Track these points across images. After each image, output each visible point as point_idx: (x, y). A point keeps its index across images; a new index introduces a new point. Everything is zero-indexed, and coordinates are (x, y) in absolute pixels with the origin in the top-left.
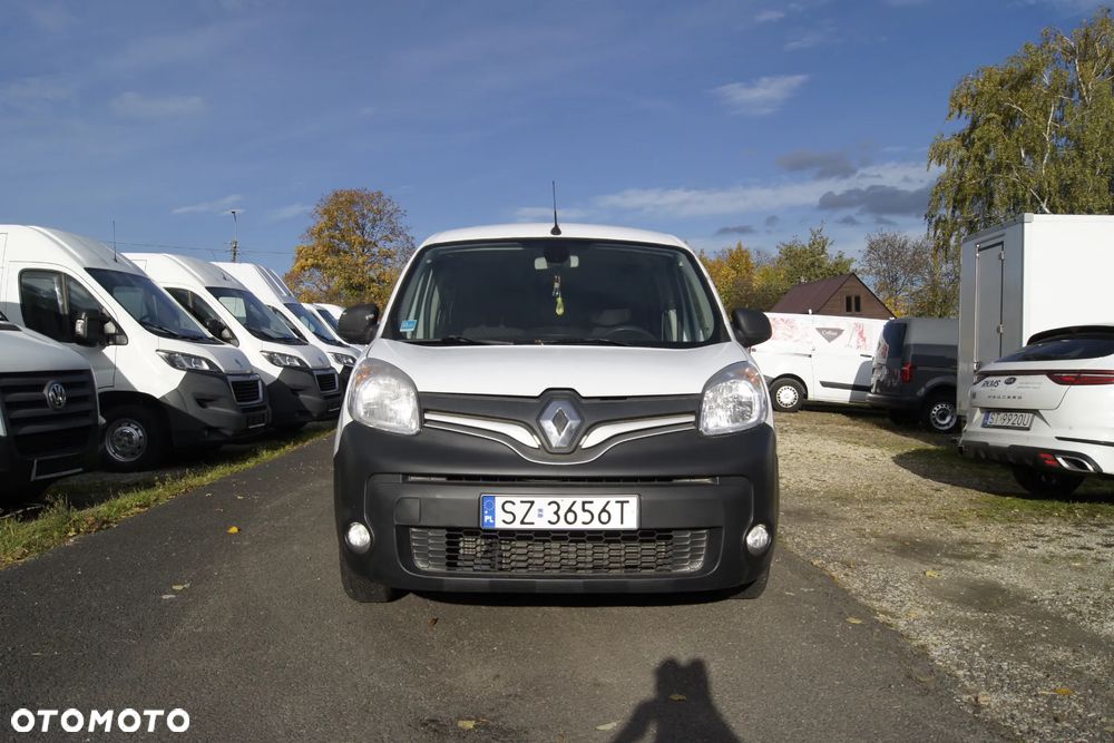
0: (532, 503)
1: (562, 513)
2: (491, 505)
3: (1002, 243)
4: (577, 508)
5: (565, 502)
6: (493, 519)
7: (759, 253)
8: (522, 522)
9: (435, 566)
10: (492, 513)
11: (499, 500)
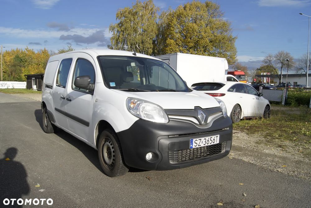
0: (201, 140)
1: (206, 142)
2: (192, 142)
3: (169, 59)
4: (209, 140)
5: (207, 138)
6: (192, 146)
7: (51, 51)
8: (199, 146)
9: (175, 162)
10: (192, 144)
11: (194, 140)
